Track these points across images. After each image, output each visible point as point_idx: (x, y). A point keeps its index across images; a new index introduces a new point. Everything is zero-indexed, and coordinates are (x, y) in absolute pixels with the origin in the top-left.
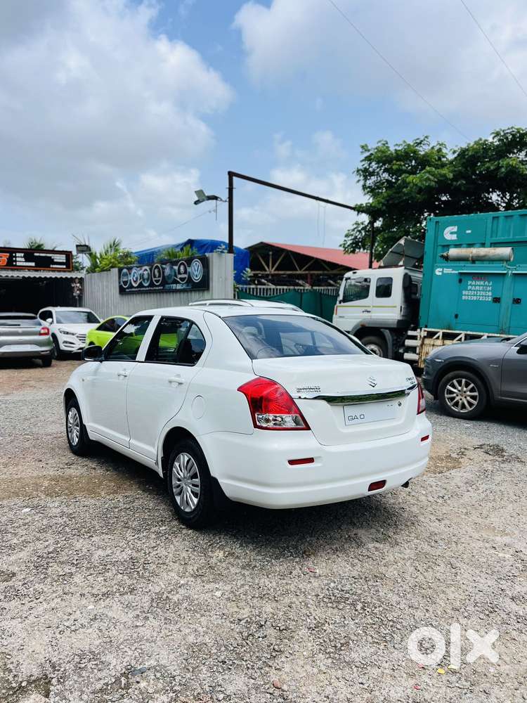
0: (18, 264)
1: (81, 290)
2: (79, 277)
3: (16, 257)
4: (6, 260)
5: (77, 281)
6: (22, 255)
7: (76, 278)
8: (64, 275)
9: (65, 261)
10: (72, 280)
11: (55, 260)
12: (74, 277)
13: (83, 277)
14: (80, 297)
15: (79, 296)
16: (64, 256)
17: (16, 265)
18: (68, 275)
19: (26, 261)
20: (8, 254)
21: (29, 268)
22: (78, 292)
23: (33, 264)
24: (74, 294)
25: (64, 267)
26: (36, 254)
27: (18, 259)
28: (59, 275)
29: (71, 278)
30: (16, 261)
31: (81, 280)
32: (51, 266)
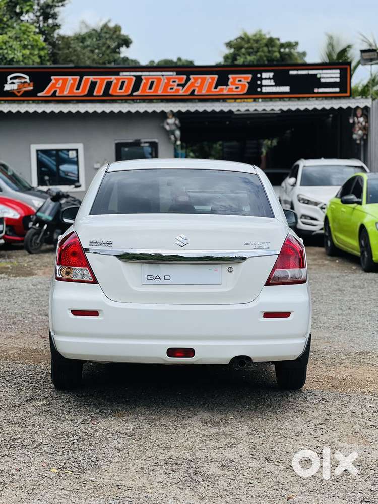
0: (265, 90)
1: (366, 129)
2: (362, 106)
3: (261, 79)
4: (247, 85)
5: (359, 112)
6: (271, 74)
7: (358, 108)
8: (336, 104)
9: (338, 80)
10: (350, 112)
11: (323, 80)
12: (353, 106)
13: (369, 105)
14: (365, 139)
15: (362, 138)
16: (338, 71)
17: (261, 93)
18: (344, 104)
19: (276, 85)
20: (250, 76)
21: (280, 96)
22: (360, 132)
23: (286, 89)
24: (355, 136)
25: (337, 90)
26: (292, 72)
27: (264, 82)
28: (327, 105)
29: (349, 108)
30: (261, 86)
31: (366, 111)
32: (316, 90)
